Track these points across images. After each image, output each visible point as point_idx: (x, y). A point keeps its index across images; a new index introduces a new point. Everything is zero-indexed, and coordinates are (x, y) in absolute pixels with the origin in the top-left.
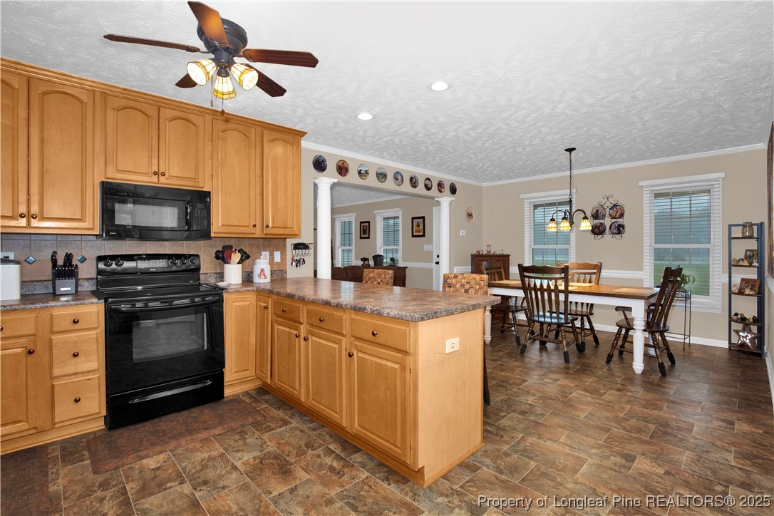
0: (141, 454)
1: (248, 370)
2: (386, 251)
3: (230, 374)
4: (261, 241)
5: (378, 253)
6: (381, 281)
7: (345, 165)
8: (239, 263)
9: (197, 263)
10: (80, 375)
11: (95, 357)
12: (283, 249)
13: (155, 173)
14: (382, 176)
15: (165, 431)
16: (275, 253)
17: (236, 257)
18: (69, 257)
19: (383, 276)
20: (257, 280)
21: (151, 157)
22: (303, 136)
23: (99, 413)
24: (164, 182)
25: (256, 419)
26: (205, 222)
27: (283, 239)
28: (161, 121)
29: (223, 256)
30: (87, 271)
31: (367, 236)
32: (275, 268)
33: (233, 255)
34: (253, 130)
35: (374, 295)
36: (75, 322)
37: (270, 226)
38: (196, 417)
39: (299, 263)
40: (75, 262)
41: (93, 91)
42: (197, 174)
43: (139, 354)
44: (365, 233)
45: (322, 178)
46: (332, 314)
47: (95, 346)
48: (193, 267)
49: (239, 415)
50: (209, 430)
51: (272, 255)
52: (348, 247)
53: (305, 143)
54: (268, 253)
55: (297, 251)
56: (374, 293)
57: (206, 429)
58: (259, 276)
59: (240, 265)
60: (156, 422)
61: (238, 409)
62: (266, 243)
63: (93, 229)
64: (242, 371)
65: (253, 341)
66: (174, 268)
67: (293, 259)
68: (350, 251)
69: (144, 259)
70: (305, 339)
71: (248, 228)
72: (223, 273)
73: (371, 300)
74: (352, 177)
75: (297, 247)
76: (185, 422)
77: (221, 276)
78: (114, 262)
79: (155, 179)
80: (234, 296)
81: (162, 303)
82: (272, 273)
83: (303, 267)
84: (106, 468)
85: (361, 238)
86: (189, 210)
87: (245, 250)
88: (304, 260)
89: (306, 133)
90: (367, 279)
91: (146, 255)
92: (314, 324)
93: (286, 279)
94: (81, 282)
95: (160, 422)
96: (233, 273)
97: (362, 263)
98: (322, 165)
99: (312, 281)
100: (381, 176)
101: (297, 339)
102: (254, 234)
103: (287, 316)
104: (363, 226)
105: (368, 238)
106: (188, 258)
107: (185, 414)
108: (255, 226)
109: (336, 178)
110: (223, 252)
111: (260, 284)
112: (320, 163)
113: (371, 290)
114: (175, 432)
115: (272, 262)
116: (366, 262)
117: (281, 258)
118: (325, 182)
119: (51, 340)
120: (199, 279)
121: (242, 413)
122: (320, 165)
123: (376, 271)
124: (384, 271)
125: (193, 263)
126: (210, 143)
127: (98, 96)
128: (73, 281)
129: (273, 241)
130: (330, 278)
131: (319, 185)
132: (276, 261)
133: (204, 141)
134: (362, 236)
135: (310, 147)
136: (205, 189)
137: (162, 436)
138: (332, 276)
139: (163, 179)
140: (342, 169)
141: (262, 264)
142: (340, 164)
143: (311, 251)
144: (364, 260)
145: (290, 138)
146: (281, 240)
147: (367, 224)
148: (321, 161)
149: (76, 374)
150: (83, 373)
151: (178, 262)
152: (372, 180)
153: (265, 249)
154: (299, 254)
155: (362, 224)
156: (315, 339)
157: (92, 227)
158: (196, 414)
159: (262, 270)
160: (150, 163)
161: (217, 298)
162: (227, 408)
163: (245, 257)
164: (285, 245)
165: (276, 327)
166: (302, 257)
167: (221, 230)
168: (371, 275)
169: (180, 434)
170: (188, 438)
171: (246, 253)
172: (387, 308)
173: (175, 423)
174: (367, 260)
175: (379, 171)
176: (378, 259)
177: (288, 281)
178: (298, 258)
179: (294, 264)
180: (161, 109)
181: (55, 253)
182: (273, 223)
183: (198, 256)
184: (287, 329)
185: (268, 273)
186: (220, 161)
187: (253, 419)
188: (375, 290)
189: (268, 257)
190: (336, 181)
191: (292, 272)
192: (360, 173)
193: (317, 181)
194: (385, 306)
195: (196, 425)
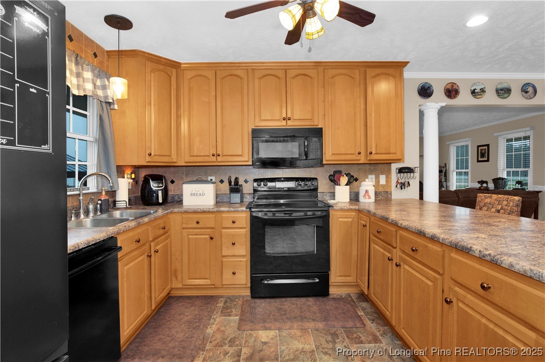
0: (268, 325)
1: (350, 276)
2: (508, 173)
3: (335, 276)
4: (368, 167)
5: (500, 176)
6: (502, 208)
7: (455, 87)
8: (347, 185)
9: (316, 184)
10: (236, 257)
11: (244, 247)
12: (388, 173)
13: (284, 119)
14: (504, 92)
15: (286, 311)
16: (381, 176)
17: (344, 180)
18: (236, 179)
19: (505, 203)
20: (361, 199)
21: (281, 108)
22: (405, 66)
23: (246, 284)
24: (291, 124)
25: (355, 325)
26: (319, 152)
27: (388, 163)
28: (287, 80)
29: (334, 180)
30: (248, 188)
31: (486, 159)
32: (381, 189)
33: (341, 178)
34: (357, 72)
35: (489, 228)
36: (234, 222)
37: (373, 152)
38: (310, 306)
39: (403, 186)
40: (240, 183)
41: (247, 70)
42: (313, 115)
43: (269, 250)
44: (483, 156)
45: (428, 104)
46: (426, 247)
47: (244, 240)
48: (312, 188)
49: (342, 315)
50: (316, 322)
51: (377, 178)
52: (464, 170)
53: (407, 74)
54: (373, 176)
55: (402, 174)
56: (489, 225)
57: (314, 320)
58: (364, 196)
59: (348, 187)
60: (283, 301)
61: (343, 309)
62: (372, 168)
63: (248, 161)
64: (345, 276)
65: (355, 253)
66: (300, 188)
67: (397, 181)
68: (466, 174)
69: (283, 181)
70: (397, 265)
71: (354, 156)
72: (335, 192)
73: (483, 236)
74: (464, 99)
75: (401, 171)
76: (301, 308)
77: (333, 196)
78: (262, 183)
79: (284, 123)
80: (338, 213)
81: (285, 214)
82: (376, 194)
83: (408, 189)
84: (245, 328)
85: (478, 161)
86: (306, 144)
87: (352, 174)
88: (408, 183)
89: (408, 62)
90: (482, 204)
91: (284, 178)
92: (407, 251)
93: (391, 200)
94: (245, 196)
95: (286, 302)
96: (342, 193)
97: (480, 185)
98: (428, 91)
99: (418, 203)
100: (502, 92)
101: (390, 262)
102: (359, 160)
103: (381, 237)
104: (481, 150)
105: (488, 161)
106: (309, 181)
107: (303, 300)
108: (359, 153)
109: (445, 102)
110: (333, 175)
111: (365, 203)
112: (426, 90)
113: (486, 220)
114: (292, 314)
115: (377, 185)
116: (485, 185)
117: (386, 181)
118: (432, 107)
119: (221, 232)
120: (317, 197)
121: (344, 313)
122: (425, 92)
123: (495, 196)
124: (506, 196)
125: (313, 184)
126: (323, 89)
127: (250, 71)
128: (238, 195)
129: (379, 166)
130: (437, 201)
131: (425, 112)
132: (381, 183)
133: (318, 88)
134: (480, 159)
135: (414, 76)
136: (320, 126)
137: (283, 315)
138: (440, 198)
139: (289, 123)
140: (452, 92)
141: (368, 186)
142: (449, 87)
143: (417, 175)
144: (482, 182)
145: (391, 71)
146: (385, 165)
147: (486, 147)
148: (426, 88)
149: (234, 256)
150: (238, 256)
151: (302, 183)
152: (490, 99)
153: (371, 172)
154: (404, 177)
155: (480, 148)
156: (407, 267)
157: (247, 160)
158: (310, 303)
159: (367, 191)
160: (281, 113)
161: (325, 214)
162: (334, 305)
163: (352, 180)
164: (390, 170)
165: (373, 245)
166: (407, 180)
167: (331, 159)
168: (488, 200)
169: (295, 318)
170: (299, 323)
171: (353, 176)
172: (510, 255)
173: (295, 306)
174: (486, 182)
175: (500, 87)
176: (498, 182)
177: (393, 202)
178: (403, 181)
179: (398, 186)
180: (287, 70)
181: (230, 177)
182: (376, 150)
183: (316, 179)
184: (382, 250)
185: (372, 194)
186: (330, 102)
187: (353, 324)
188: (491, 221)
189: (374, 180)
190: (444, 104)
191: (397, 194)
192: (473, 92)
193: (423, 108)
194: (505, 250)
195: (308, 313)
